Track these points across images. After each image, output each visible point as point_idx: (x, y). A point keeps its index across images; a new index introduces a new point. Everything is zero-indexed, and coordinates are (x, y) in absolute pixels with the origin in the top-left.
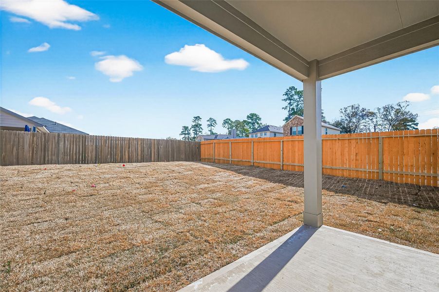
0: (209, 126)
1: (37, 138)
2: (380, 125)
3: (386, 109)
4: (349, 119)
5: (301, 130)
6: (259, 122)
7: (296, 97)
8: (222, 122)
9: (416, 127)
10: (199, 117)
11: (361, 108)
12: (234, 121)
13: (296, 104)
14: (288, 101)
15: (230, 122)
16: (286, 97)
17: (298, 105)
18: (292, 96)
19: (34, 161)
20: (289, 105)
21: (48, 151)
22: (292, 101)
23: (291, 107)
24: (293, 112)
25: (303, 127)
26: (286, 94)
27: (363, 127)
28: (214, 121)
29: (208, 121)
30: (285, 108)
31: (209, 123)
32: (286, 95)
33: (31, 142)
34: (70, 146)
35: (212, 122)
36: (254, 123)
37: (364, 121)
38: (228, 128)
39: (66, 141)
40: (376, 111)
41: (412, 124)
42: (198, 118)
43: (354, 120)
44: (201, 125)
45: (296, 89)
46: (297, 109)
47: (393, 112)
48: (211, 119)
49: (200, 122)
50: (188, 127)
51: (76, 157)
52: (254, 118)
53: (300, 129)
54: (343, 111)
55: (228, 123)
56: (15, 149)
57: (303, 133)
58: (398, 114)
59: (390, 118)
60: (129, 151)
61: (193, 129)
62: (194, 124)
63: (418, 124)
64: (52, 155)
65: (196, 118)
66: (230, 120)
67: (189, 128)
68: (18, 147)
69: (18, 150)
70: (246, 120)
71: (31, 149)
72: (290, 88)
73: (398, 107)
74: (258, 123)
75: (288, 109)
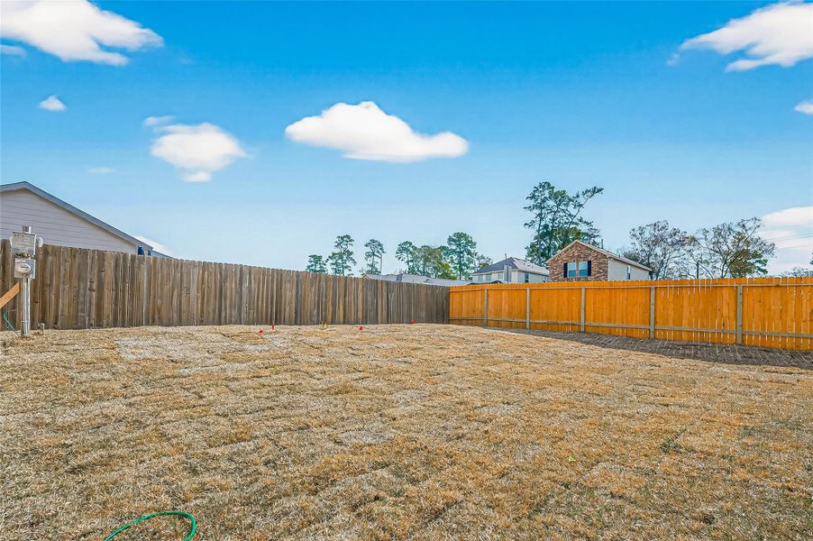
0: (368, 255)
1: (210, 274)
2: (706, 261)
3: (718, 232)
4: (647, 249)
5: (586, 268)
6: (472, 250)
7: (551, 203)
8: (396, 248)
9: (763, 268)
10: (348, 237)
11: (670, 229)
12: (419, 247)
13: (550, 216)
14: (538, 211)
15: (411, 249)
16: (532, 202)
17: (553, 220)
18: (543, 201)
19: (205, 319)
20: (538, 219)
21: (225, 299)
22: (544, 211)
23: (543, 223)
24: (546, 233)
25: (589, 263)
26: (533, 197)
27: (675, 265)
28: (380, 245)
29: (366, 246)
30: (530, 225)
31: (368, 249)
32: (531, 198)
33: (200, 281)
34: (259, 290)
35: (375, 247)
36: (462, 252)
37: (675, 254)
38: (408, 262)
39: (253, 281)
40: (699, 236)
41: (757, 261)
42: (346, 239)
43: (658, 250)
44: (351, 253)
45: (553, 188)
46: (553, 227)
47: (731, 237)
48: (373, 241)
49: (350, 248)
50: (320, 257)
51: (267, 312)
52: (462, 242)
53: (583, 265)
54: (637, 233)
55: (407, 250)
56: (175, 293)
57: (589, 274)
58: (739, 242)
59: (725, 248)
60: (345, 301)
61: (330, 261)
62: (337, 251)
63: (766, 261)
64: (231, 307)
65: (342, 238)
66: (411, 244)
67: (324, 259)
68: (181, 290)
69: (180, 295)
70: (447, 245)
71: (200, 294)
72: (540, 186)
73: (739, 229)
74: (469, 253)
75: (537, 226)
